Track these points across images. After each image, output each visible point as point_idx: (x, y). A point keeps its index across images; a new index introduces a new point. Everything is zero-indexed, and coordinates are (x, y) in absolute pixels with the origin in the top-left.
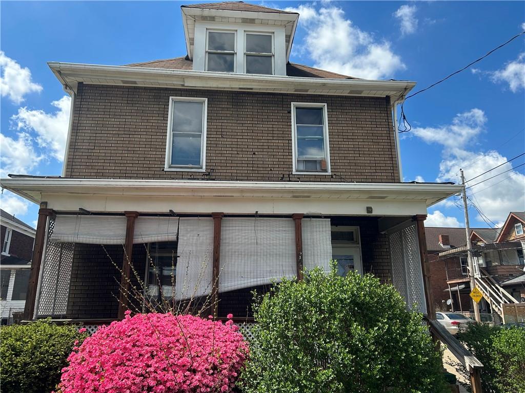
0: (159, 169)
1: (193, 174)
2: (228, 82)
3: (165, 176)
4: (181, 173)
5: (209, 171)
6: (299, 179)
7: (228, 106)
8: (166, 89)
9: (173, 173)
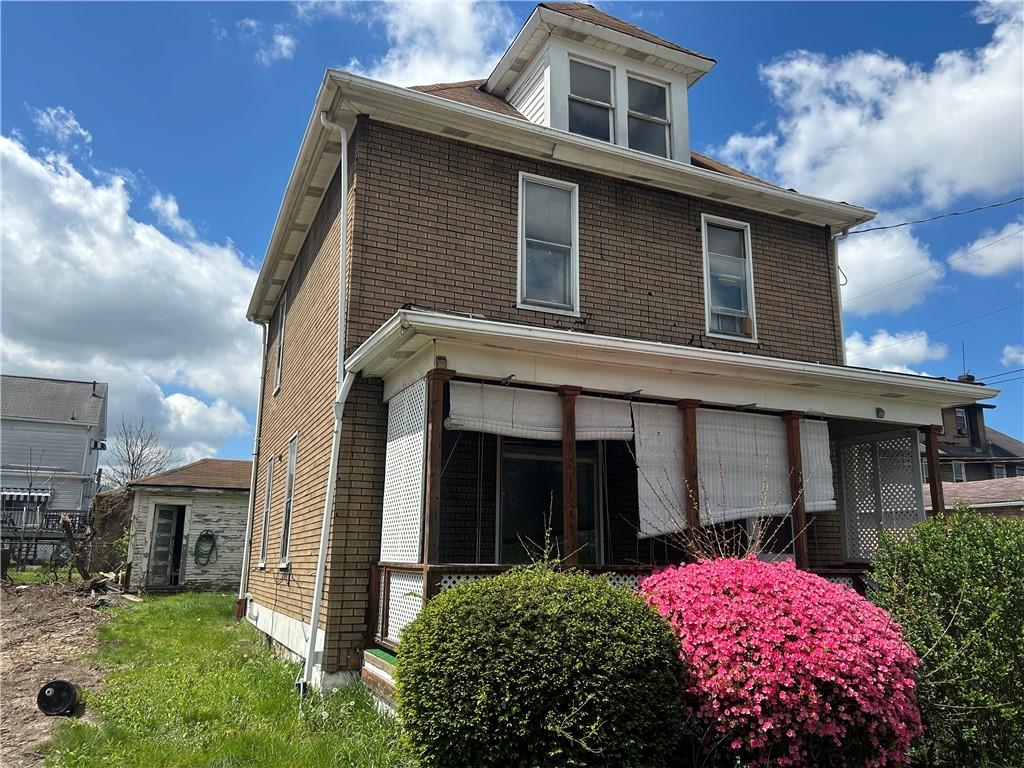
0: (507, 304)
1: (562, 319)
2: (620, 164)
3: (518, 318)
4: (542, 316)
5: (585, 316)
6: (715, 345)
7: (609, 205)
8: (512, 156)
9: (529, 314)
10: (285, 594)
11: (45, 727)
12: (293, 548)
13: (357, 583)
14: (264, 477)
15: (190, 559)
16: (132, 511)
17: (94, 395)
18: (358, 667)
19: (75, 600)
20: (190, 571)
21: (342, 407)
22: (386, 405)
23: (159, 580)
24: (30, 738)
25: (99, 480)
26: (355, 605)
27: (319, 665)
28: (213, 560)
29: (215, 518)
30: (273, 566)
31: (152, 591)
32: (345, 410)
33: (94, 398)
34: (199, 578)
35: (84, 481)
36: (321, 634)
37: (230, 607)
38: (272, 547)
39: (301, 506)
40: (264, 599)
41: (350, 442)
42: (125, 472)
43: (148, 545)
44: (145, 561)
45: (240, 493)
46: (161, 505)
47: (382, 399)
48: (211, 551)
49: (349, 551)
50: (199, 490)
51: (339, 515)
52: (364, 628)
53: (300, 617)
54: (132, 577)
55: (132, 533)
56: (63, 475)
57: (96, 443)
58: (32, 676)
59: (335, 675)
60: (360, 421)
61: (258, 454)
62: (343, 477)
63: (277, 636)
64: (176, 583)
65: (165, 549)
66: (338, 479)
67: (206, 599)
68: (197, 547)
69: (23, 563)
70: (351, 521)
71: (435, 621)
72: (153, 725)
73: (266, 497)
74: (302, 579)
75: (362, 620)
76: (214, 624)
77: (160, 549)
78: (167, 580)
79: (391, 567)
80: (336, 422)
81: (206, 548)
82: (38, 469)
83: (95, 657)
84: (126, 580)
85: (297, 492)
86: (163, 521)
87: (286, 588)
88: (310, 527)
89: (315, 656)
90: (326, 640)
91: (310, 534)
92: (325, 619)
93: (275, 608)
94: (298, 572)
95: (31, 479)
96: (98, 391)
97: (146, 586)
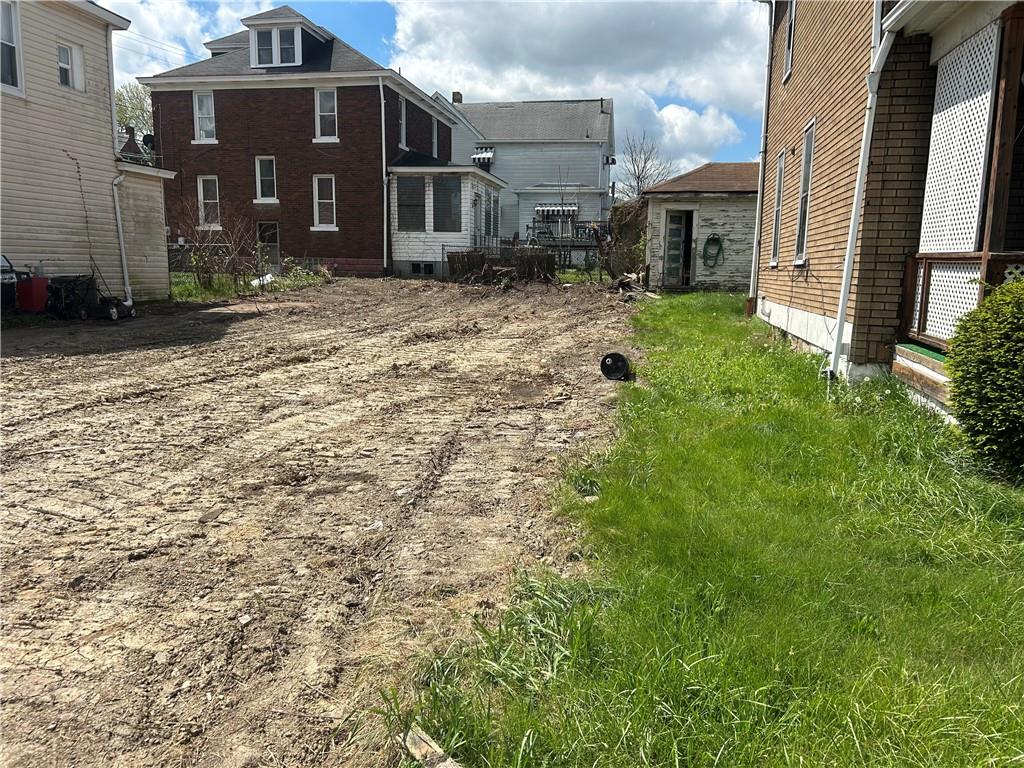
10: (802, 291)
11: (610, 388)
12: (812, 244)
13: (889, 278)
14: (773, 176)
15: (699, 262)
16: (646, 218)
17: (602, 112)
18: (889, 361)
19: (608, 296)
20: (700, 272)
21: (877, 78)
22: (935, 69)
23: (673, 281)
24: (601, 394)
25: (613, 193)
26: (886, 299)
27: (845, 356)
28: (720, 262)
29: (721, 222)
30: (788, 264)
31: (668, 290)
32: (880, 80)
33: (603, 115)
34: (708, 279)
35: (601, 194)
36: (848, 328)
37: (741, 305)
38: (785, 245)
39: (821, 200)
40: (777, 296)
41: (886, 118)
42: (633, 184)
43: (663, 249)
44: (661, 263)
45: (745, 196)
46: (672, 211)
47: (928, 61)
48: (718, 253)
49: (881, 242)
50: (705, 195)
51: (871, 203)
52: (896, 322)
53: (822, 312)
54: (651, 278)
55: (649, 237)
56: (584, 190)
57: (608, 158)
58: (591, 352)
59: (863, 367)
60: (899, 92)
61: (765, 152)
62: (876, 160)
63: (793, 330)
64: (687, 283)
65: (677, 252)
66: (871, 164)
67: (717, 297)
68: (705, 250)
69: (564, 267)
70: (885, 210)
71: (1007, 310)
72: (694, 394)
73: (776, 196)
74: (822, 274)
75: (895, 315)
76: (727, 319)
77: (672, 252)
78: (680, 282)
79: (931, 259)
80: (870, 96)
81: (713, 251)
82: (566, 186)
83: (634, 340)
84: (646, 279)
85: (815, 185)
86: (674, 226)
87: (805, 285)
88: (833, 220)
89: (841, 348)
90: (853, 332)
91: (832, 227)
92: (853, 312)
93: (791, 304)
94: (817, 267)
95: (562, 195)
96: (604, 107)
97: (663, 285)
